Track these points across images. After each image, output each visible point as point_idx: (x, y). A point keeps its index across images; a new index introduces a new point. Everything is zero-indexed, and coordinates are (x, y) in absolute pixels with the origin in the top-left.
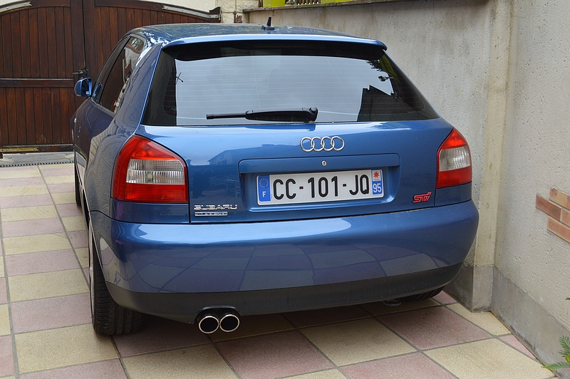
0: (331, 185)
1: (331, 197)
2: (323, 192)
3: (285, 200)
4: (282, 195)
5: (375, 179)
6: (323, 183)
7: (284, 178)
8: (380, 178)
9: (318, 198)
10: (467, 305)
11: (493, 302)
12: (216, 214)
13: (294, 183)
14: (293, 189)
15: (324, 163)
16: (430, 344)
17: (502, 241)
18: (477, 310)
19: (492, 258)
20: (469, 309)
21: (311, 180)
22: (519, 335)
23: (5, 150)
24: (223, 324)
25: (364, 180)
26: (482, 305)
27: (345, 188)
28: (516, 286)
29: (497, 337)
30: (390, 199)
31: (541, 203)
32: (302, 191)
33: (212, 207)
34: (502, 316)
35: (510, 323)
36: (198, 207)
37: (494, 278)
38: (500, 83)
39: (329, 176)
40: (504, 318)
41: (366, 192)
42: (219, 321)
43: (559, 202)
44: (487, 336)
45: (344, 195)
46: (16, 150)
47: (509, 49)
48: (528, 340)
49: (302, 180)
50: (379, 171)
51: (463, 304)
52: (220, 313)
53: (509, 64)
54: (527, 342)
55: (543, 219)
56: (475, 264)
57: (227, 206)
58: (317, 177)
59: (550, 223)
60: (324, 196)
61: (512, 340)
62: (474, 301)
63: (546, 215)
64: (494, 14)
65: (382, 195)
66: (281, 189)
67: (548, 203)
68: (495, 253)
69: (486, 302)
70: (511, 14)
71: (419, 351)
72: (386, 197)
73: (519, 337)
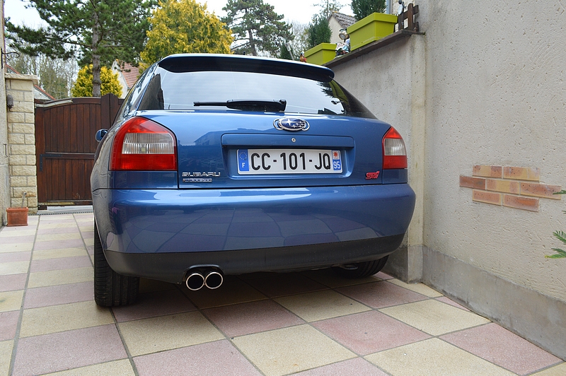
0: (300, 160)
1: (299, 170)
2: (293, 165)
3: (261, 171)
4: (259, 167)
5: (334, 158)
6: (293, 157)
7: (261, 152)
8: (338, 157)
9: (289, 171)
10: (403, 278)
11: (424, 274)
12: (201, 180)
13: (269, 156)
14: (268, 162)
15: (294, 140)
16: (382, 305)
17: (429, 224)
18: (412, 282)
19: (421, 238)
20: (405, 281)
21: (283, 155)
22: (451, 295)
23: (49, 204)
24: (208, 281)
25: (326, 157)
26: (415, 278)
27: (311, 163)
28: (445, 255)
29: (434, 298)
30: (348, 174)
31: (465, 181)
32: (275, 164)
33: (198, 174)
34: (433, 283)
35: (441, 288)
36: (185, 174)
37: (424, 255)
38: (420, 101)
39: (298, 152)
40: (435, 285)
41: (328, 168)
42: (205, 279)
43: (482, 174)
44: (425, 298)
45: (311, 169)
46: (57, 204)
47: (425, 75)
48: (461, 297)
49: (275, 154)
50: (338, 152)
51: (400, 279)
52: (205, 271)
53: (426, 86)
54: (460, 299)
55: (468, 193)
56: (408, 243)
57: (211, 173)
58: (288, 152)
59: (475, 195)
60: (294, 168)
61: (446, 299)
62: (409, 274)
63: (471, 189)
64: (413, 49)
65: (341, 171)
66: (258, 162)
67: (472, 179)
68: (423, 234)
69: (418, 275)
70: (426, 49)
71: (374, 309)
72: (344, 172)
73: (451, 297)
